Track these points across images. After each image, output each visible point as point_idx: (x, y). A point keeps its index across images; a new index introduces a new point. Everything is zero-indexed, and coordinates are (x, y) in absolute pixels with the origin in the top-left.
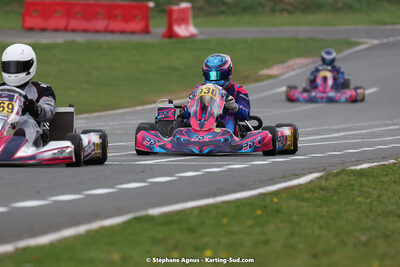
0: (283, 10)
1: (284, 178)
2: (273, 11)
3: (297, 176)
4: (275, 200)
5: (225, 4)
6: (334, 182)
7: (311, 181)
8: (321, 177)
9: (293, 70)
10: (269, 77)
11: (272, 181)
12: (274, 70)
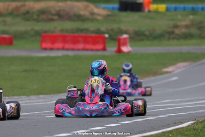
0: (173, 38)
1: (175, 124)
2: (169, 39)
3: (182, 123)
4: (170, 135)
5: (145, 35)
6: (200, 126)
7: (189, 126)
8: (194, 123)
9: (179, 68)
10: (167, 72)
11: (169, 126)
12: (170, 69)
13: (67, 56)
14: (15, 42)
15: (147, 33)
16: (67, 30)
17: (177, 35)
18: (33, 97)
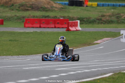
0: (102, 23)
1: (101, 75)
3: (105, 74)
7: (110, 76)
10: (97, 43)
11: (98, 75)
12: (99, 41)
15: (85, 20)
17: (104, 21)
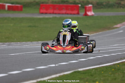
0: (121, 7)
1: (121, 59)
2: (118, 7)
4: (118, 66)
5: (103, 5)
9: (124, 25)
10: (117, 28)
11: (117, 60)
12: (118, 26)
13: (55, 18)
14: (24, 9)
15: (104, 4)
16: (55, 2)
17: (123, 5)
18: (35, 42)
